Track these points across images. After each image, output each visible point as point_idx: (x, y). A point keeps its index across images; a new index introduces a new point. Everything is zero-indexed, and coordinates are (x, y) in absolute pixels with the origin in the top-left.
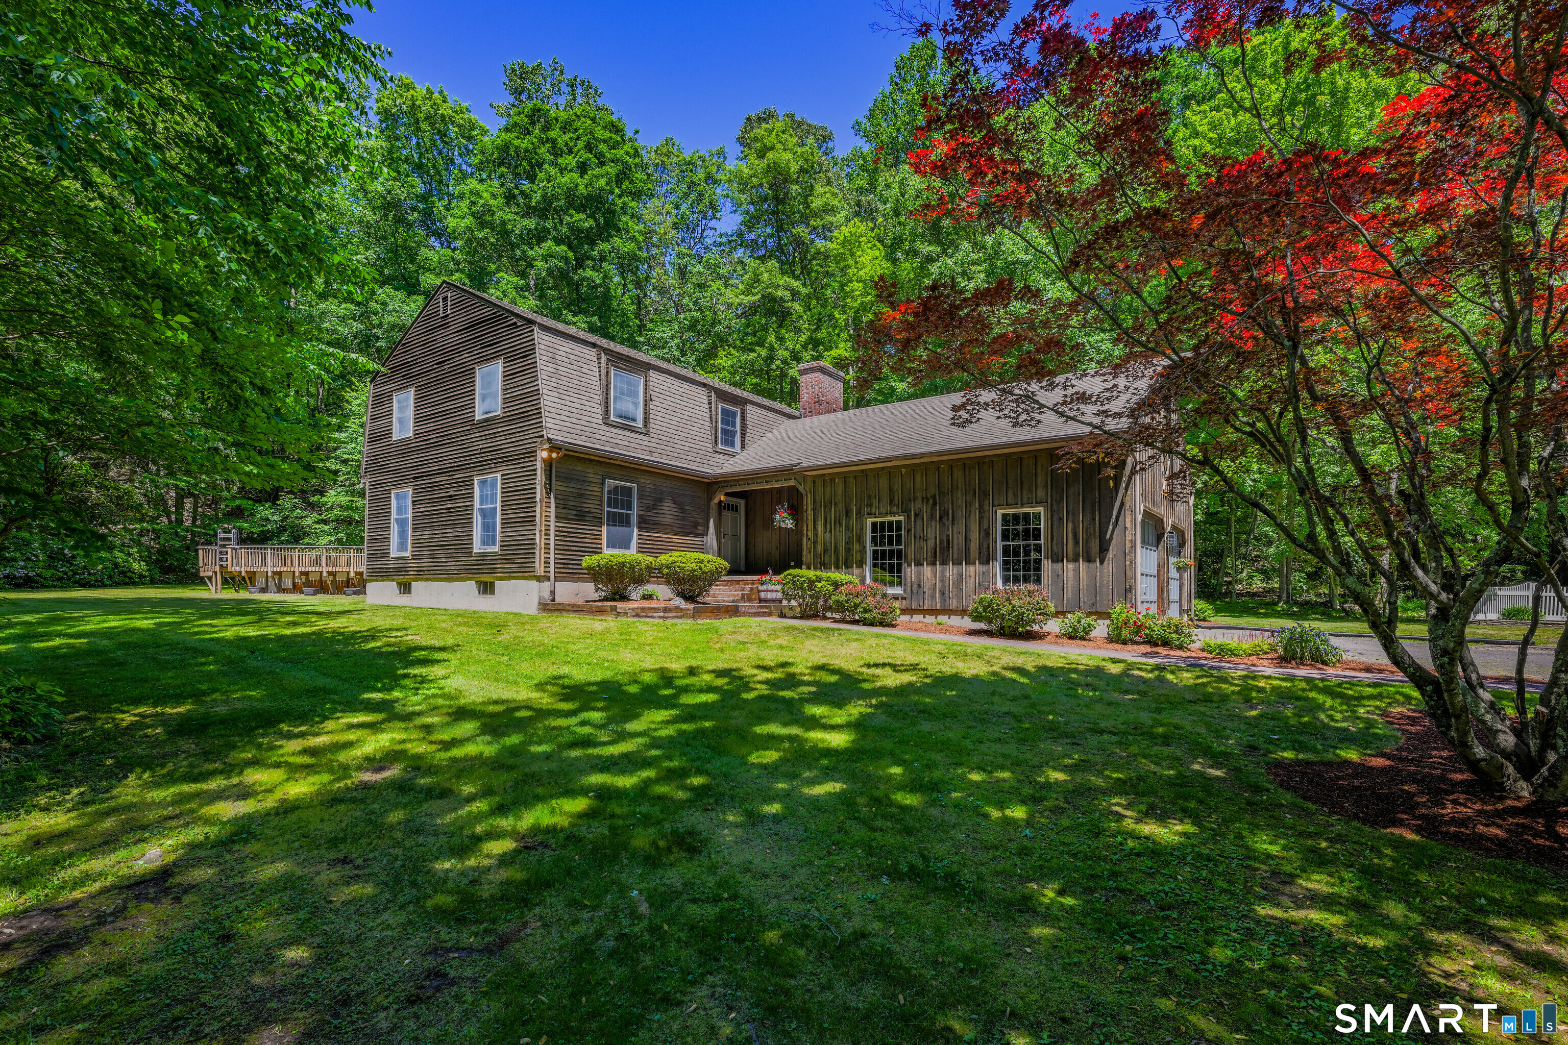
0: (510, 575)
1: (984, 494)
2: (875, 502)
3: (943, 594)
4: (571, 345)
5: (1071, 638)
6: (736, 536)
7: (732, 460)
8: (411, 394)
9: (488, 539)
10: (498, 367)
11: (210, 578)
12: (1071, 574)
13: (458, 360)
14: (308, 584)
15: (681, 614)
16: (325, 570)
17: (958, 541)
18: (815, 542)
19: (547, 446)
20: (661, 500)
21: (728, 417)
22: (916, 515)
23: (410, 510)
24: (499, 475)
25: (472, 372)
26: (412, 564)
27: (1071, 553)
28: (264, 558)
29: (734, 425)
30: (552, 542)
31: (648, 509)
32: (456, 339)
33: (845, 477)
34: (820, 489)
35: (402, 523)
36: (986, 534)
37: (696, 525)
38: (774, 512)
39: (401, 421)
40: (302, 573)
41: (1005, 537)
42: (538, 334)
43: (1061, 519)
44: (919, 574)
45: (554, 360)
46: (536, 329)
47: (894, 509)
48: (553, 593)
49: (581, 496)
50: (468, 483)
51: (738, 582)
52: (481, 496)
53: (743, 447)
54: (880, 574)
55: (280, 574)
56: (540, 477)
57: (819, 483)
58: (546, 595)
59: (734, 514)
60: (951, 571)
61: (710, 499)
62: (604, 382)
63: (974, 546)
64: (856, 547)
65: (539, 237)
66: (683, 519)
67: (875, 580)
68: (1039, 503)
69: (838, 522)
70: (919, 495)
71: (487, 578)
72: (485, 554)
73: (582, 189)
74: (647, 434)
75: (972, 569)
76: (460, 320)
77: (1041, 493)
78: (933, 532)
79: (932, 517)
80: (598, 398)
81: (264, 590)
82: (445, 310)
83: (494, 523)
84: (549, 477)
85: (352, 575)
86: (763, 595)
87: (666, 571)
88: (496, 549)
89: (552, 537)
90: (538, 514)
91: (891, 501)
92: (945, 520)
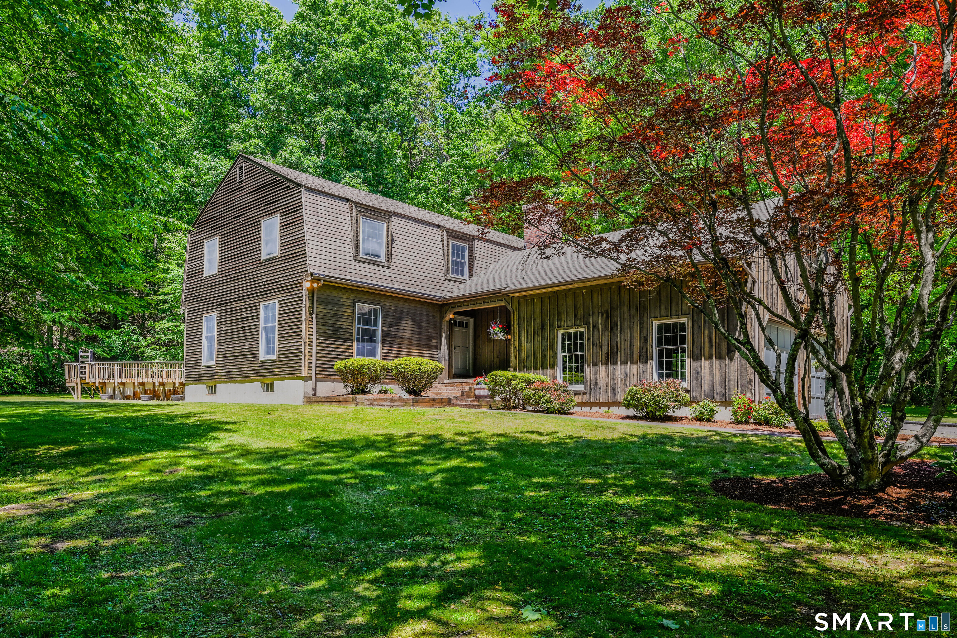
0: (284, 376)
1: (644, 309)
2: (564, 317)
3: (613, 389)
4: (329, 200)
5: (698, 420)
6: (466, 348)
7: (461, 286)
8: (217, 240)
9: (270, 351)
10: (277, 219)
11: (73, 388)
12: (707, 371)
13: (249, 214)
14: (145, 392)
15: (403, 402)
16: (157, 380)
17: (625, 346)
18: (520, 350)
19: (310, 278)
20: (401, 319)
21: (458, 252)
22: (594, 327)
23: (216, 330)
24: (277, 301)
25: (258, 224)
26: (216, 370)
27: (707, 354)
28: (112, 371)
29: (463, 257)
30: (314, 351)
31: (390, 325)
32: (249, 198)
33: (542, 297)
34: (523, 308)
35: (210, 339)
36: (645, 340)
37: (430, 338)
38: (489, 326)
39: (210, 261)
40: (140, 384)
41: (659, 343)
42: (304, 194)
43: (700, 327)
44: (596, 373)
45: (316, 213)
46: (303, 190)
47: (578, 322)
48: (315, 389)
49: (336, 315)
50: (256, 307)
51: (462, 383)
52: (265, 317)
53: (471, 275)
54: (569, 375)
55: (123, 384)
56: (305, 302)
57: (523, 303)
58: (310, 392)
59: (464, 330)
60: (620, 369)
61: (442, 318)
62: (354, 228)
63: (636, 349)
64: (549, 353)
65: (324, 103)
66: (420, 333)
67: (564, 380)
68: (683, 314)
69: (536, 333)
70: (596, 310)
71: (268, 379)
72: (268, 361)
73: (356, 60)
74: (389, 267)
75: (634, 367)
76: (250, 185)
77: (685, 307)
78: (606, 340)
79: (606, 327)
80: (350, 240)
81: (112, 397)
82: (241, 177)
83: (274, 337)
84: (312, 302)
85: (177, 384)
86: (477, 393)
87: (394, 371)
88: (275, 357)
89: (314, 347)
90: (303, 330)
91: (576, 316)
92: (615, 330)
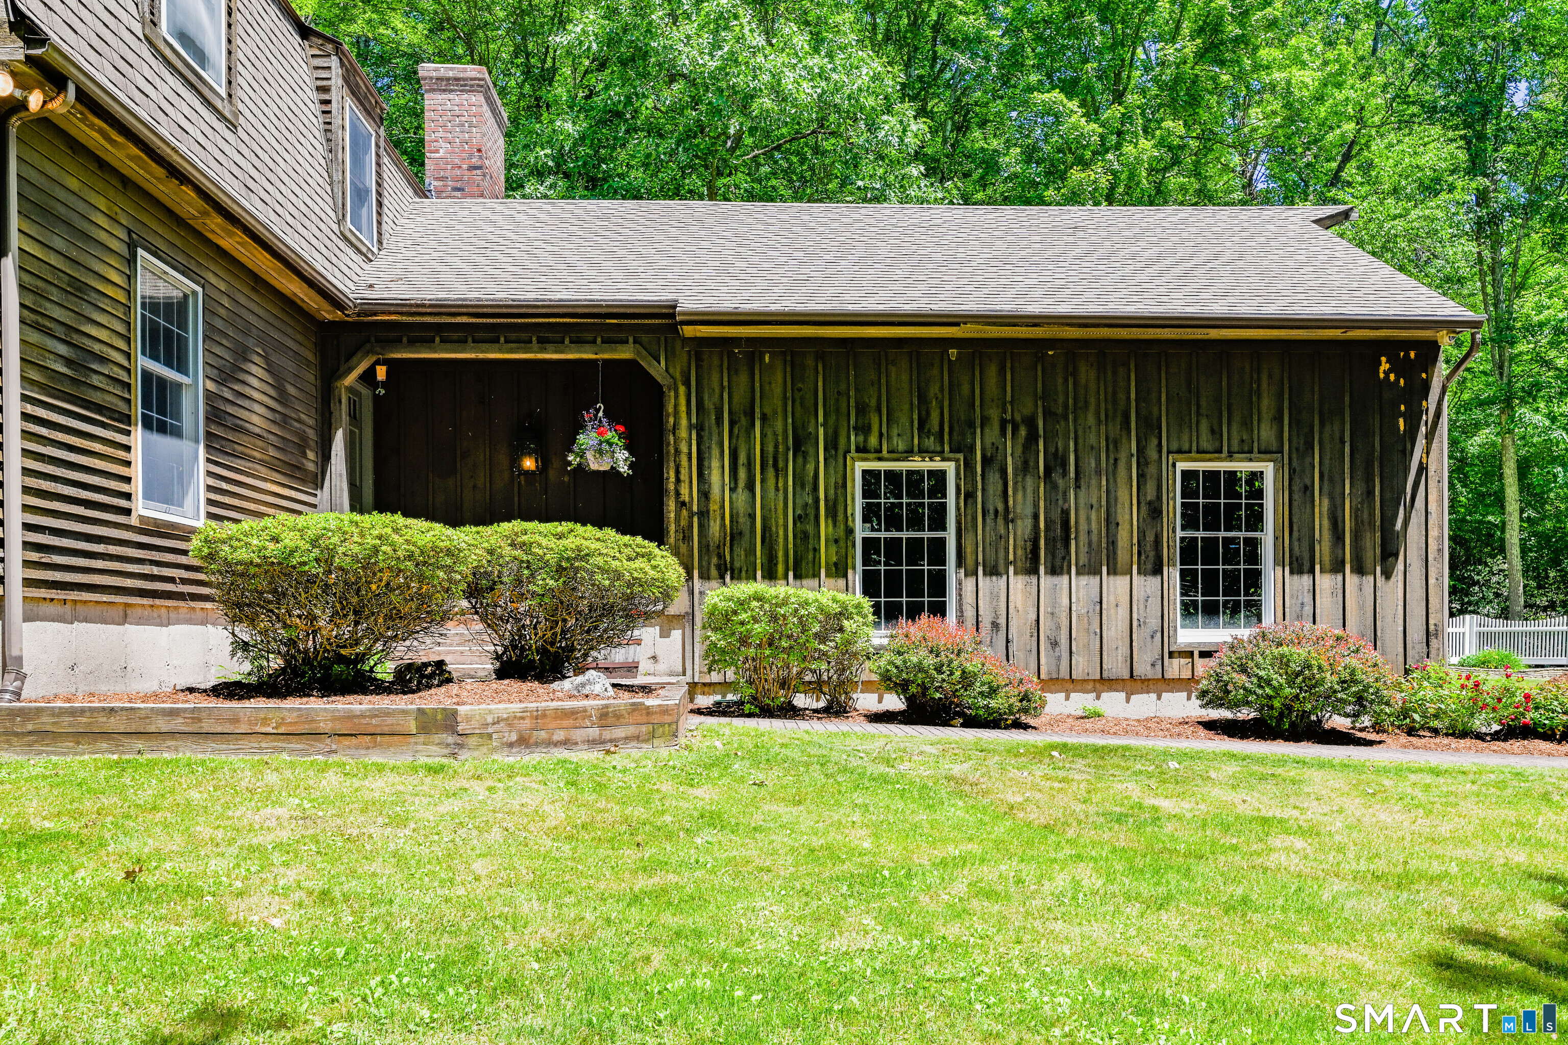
1: (1150, 426)
2: (877, 422)
3: (1054, 643)
12: (1328, 600)
17: (1089, 524)
18: (704, 515)
22: (985, 461)
27: (1328, 556)
31: (223, 376)
33: (791, 352)
36: (1154, 511)
41: (1190, 519)
43: (1307, 487)
44: (995, 595)
47: (930, 443)
60: (1076, 588)
61: (331, 372)
63: (1127, 537)
64: (826, 530)
66: (284, 422)
68: (1265, 452)
69: (770, 463)
70: (994, 414)
74: (233, 126)
75: (1122, 584)
77: (1266, 433)
78: (1028, 501)
79: (1025, 467)
91: (923, 423)
92: (1056, 476)
